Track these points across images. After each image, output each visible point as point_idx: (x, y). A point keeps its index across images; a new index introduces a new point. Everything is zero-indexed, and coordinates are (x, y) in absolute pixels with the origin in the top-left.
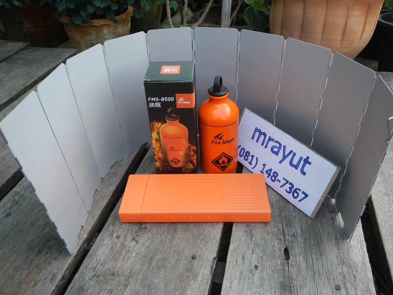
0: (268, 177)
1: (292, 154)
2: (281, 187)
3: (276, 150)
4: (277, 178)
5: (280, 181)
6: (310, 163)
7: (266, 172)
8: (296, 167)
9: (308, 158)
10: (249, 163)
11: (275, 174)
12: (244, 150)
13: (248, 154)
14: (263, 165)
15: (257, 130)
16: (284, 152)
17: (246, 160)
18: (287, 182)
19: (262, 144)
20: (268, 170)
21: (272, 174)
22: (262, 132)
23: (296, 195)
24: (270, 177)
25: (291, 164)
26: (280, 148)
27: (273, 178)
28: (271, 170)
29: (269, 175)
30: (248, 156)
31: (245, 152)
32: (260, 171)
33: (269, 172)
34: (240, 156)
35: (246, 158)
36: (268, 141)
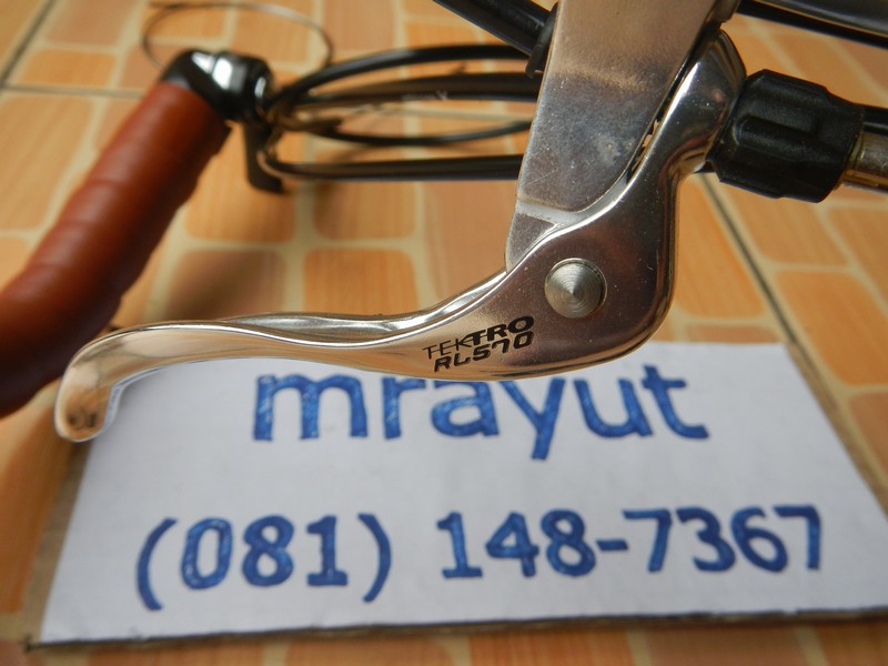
0: (529, 571)
2: (656, 563)
4: (590, 538)
5: (620, 545)
6: (680, 384)
7: (495, 549)
10: (314, 580)
11: (565, 527)
12: (224, 530)
13: (270, 534)
14: (441, 525)
15: (267, 389)
16: (523, 403)
17: (280, 576)
18: (663, 519)
19: (359, 428)
20: (502, 533)
21: (539, 538)
23: (765, 549)
24: (542, 562)
25: (601, 428)
27: (570, 556)
28: (515, 523)
29: (526, 555)
30: (276, 550)
31: (238, 532)
32: (448, 574)
33: (511, 541)
34: (197, 582)
35: (267, 566)
36: (384, 402)
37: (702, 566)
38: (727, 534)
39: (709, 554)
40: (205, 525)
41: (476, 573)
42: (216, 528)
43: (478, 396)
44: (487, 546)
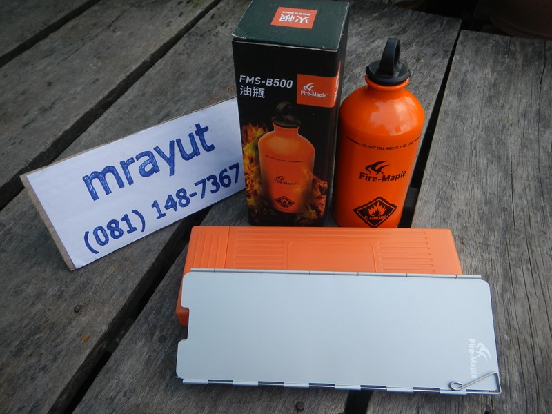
0: (176, 210)
1: (175, 144)
2: (203, 196)
3: (149, 168)
4: (188, 195)
5: (195, 194)
6: (206, 129)
7: (167, 207)
8: (196, 152)
9: (198, 126)
10: (129, 232)
11: (182, 194)
12: (101, 229)
13: (113, 225)
14: (153, 206)
15: (88, 180)
16: (163, 156)
17: (121, 234)
18: (203, 182)
19: (121, 185)
20: (167, 202)
21: (176, 200)
22: (101, 171)
23: (226, 181)
24: (178, 206)
25: (187, 157)
26: (152, 158)
27: (184, 202)
28: (170, 198)
29: (174, 206)
30: (117, 228)
31: (105, 228)
32: (158, 218)
33: (170, 203)
34: (103, 244)
35: (117, 233)
36: (125, 172)
37: (213, 192)
38: (218, 181)
39: (214, 188)
40: (96, 230)
41: (165, 215)
42: (99, 229)
43: (150, 158)
44: (165, 207)
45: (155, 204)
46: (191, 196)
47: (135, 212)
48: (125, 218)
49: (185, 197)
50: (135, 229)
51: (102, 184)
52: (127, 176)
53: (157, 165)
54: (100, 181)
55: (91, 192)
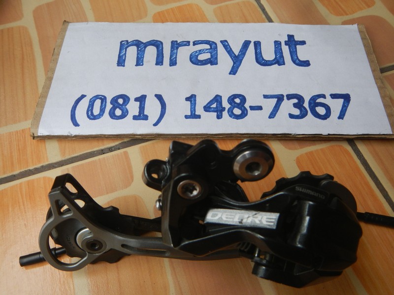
0: (219, 117)
1: (252, 47)
2: (272, 115)
3: (204, 57)
4: (247, 105)
5: (260, 108)
6: (303, 43)
7: (207, 108)
8: (279, 61)
9: (291, 37)
10: (135, 118)
11: (237, 100)
12: (103, 99)
13: (121, 101)
14: (187, 99)
16: (230, 51)
17: (123, 116)
18: (280, 98)
20: (211, 102)
21: (226, 104)
22: (144, 41)
23: (321, 111)
24: (225, 114)
25: (261, 61)
26: (213, 49)
27: (237, 111)
28: (218, 99)
29: (219, 111)
30: (122, 107)
31: (109, 100)
32: (187, 117)
33: (214, 106)
35: (118, 112)
36: (172, 51)
37: (292, 116)
38: (306, 105)
39: (297, 112)
40: (97, 97)
41: (199, 117)
42: (100, 99)
43: (211, 48)
44: (205, 107)
45: (191, 99)
46: (252, 108)
47: (159, 97)
48: (141, 100)
49: (241, 106)
50: (146, 118)
51: (138, 54)
52: (171, 56)
53: (216, 58)
54: (138, 50)
55: (120, 57)
